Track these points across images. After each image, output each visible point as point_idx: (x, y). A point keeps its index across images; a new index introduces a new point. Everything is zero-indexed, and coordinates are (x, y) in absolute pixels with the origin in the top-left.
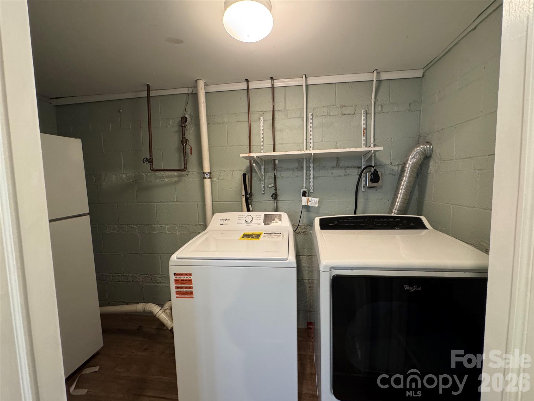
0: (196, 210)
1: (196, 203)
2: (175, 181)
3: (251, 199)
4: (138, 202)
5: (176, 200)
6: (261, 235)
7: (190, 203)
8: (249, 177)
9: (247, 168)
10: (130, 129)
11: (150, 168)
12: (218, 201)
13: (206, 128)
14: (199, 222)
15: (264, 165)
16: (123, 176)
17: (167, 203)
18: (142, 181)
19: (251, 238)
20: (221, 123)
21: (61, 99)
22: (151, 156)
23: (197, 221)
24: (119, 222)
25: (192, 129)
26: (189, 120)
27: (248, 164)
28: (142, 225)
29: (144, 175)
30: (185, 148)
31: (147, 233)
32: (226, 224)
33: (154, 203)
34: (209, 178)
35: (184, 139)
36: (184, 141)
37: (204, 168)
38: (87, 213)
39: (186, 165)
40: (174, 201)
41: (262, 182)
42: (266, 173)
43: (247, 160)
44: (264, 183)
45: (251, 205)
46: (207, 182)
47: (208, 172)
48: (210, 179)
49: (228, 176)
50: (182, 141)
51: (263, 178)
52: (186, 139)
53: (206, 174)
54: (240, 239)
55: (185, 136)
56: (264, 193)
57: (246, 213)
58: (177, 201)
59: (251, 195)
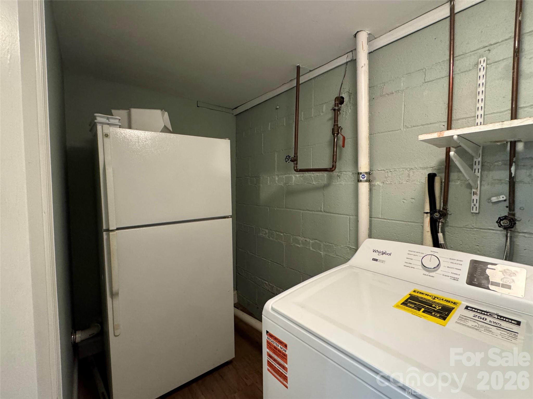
0: (347, 226)
1: (348, 217)
2: (324, 184)
3: (443, 221)
4: (286, 208)
5: (324, 210)
6: (453, 308)
7: (340, 215)
8: (443, 181)
9: (440, 163)
10: (284, 125)
11: (294, 168)
12: (380, 217)
13: (367, 104)
14: (349, 245)
15: (482, 156)
16: (275, 178)
17: (313, 212)
18: (291, 184)
19: (423, 312)
20: (393, 92)
21: (239, 107)
22: (296, 153)
23: (348, 242)
24: (269, 227)
25: (350, 112)
26: (346, 99)
27: (443, 157)
28: (288, 234)
29: (294, 177)
30: (336, 139)
31: (292, 245)
32: (383, 262)
33: (300, 211)
34: (366, 181)
35: (336, 127)
36: (336, 130)
37: (359, 166)
38: (230, 216)
39: (336, 163)
40: (321, 211)
41: (473, 190)
42: (486, 172)
43: (439, 148)
44: (478, 193)
45: (443, 232)
46: (364, 187)
47: (365, 172)
48: (367, 183)
49: (400, 178)
50: (333, 129)
51: (477, 181)
52: (339, 126)
53: (361, 175)
54: (397, 306)
55: (337, 122)
56: (476, 213)
57: (429, 249)
58: (324, 212)
59: (444, 214)
